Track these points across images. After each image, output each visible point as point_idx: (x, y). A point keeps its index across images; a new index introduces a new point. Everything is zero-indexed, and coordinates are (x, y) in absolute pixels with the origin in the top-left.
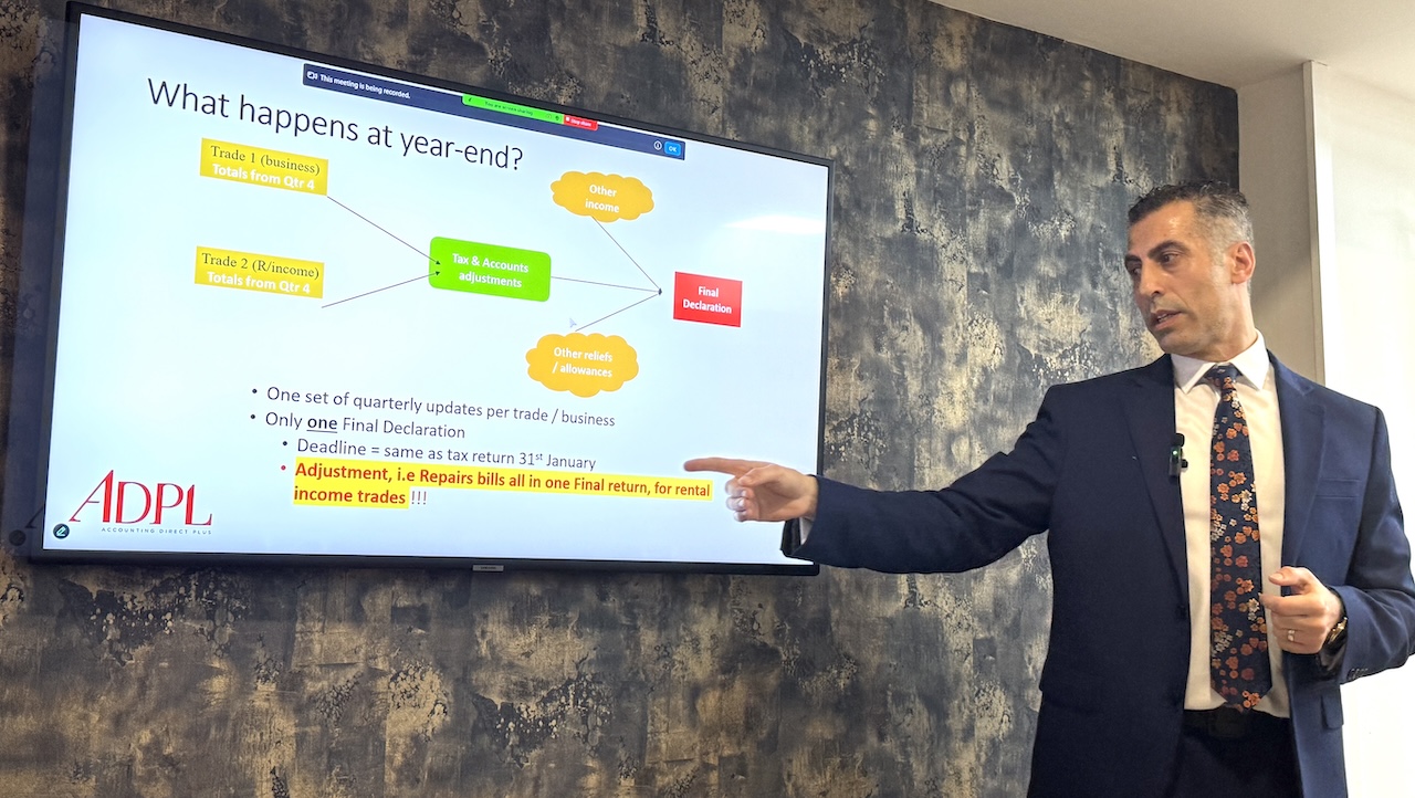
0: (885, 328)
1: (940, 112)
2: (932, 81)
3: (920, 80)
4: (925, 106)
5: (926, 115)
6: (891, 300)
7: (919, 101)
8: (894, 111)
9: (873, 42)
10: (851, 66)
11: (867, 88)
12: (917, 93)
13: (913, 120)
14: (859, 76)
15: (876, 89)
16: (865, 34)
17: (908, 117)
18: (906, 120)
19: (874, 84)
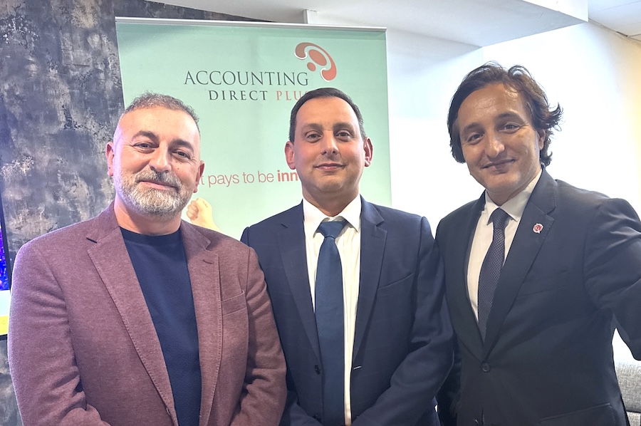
0: (60, 187)
1: (82, 54)
2: (74, 37)
3: (66, 37)
4: (71, 52)
5: (72, 57)
6: (63, 170)
7: (66, 50)
8: (48, 57)
9: (26, 16)
10: (11, 33)
11: (26, 46)
12: (64, 45)
13: (63, 62)
14: (19, 39)
15: (33, 45)
16: (20, 12)
17: (60, 60)
18: (58, 62)
19: (31, 42)
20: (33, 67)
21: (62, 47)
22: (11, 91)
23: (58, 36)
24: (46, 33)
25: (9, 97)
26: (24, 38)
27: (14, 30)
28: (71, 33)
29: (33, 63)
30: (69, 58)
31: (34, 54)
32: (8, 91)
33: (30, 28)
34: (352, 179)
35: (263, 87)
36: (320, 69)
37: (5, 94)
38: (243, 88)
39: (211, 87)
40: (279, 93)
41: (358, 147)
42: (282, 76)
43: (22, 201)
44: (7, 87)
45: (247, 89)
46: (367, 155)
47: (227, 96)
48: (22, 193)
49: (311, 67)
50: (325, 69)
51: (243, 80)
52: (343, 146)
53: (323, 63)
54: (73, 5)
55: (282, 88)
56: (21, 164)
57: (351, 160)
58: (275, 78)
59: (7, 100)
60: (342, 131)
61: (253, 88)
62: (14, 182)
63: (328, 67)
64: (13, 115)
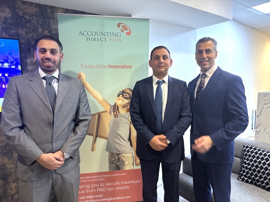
8: (45, 27)
9: (39, 14)
10: (34, 19)
11: (38, 23)
12: (51, 23)
13: (50, 28)
14: (36, 21)
15: (41, 23)
16: (37, 13)
17: (49, 28)
18: (48, 28)
19: (40, 22)
20: (40, 30)
21: (50, 24)
22: (32, 37)
23: (49, 21)
24: (45, 20)
25: (31, 38)
26: (38, 21)
27: (35, 18)
28: (53, 20)
29: (40, 28)
30: (52, 27)
31: (41, 26)
32: (31, 37)
33: (40, 18)
34: (166, 70)
35: (105, 37)
36: (125, 32)
37: (30, 37)
38: (98, 37)
39: (88, 36)
40: (110, 39)
41: (168, 61)
42: (112, 34)
43: (33, 70)
44: (31, 35)
45: (100, 37)
46: (171, 63)
47: (93, 39)
48: (33, 68)
49: (122, 31)
50: (127, 32)
51: (99, 34)
52: (165, 61)
53: (127, 30)
54: (55, 11)
55: (112, 38)
56: (33, 59)
57: (166, 65)
58: (109, 34)
59: (30, 39)
60: (165, 57)
61: (102, 37)
62: (30, 64)
63: (128, 31)
64: (32, 44)
